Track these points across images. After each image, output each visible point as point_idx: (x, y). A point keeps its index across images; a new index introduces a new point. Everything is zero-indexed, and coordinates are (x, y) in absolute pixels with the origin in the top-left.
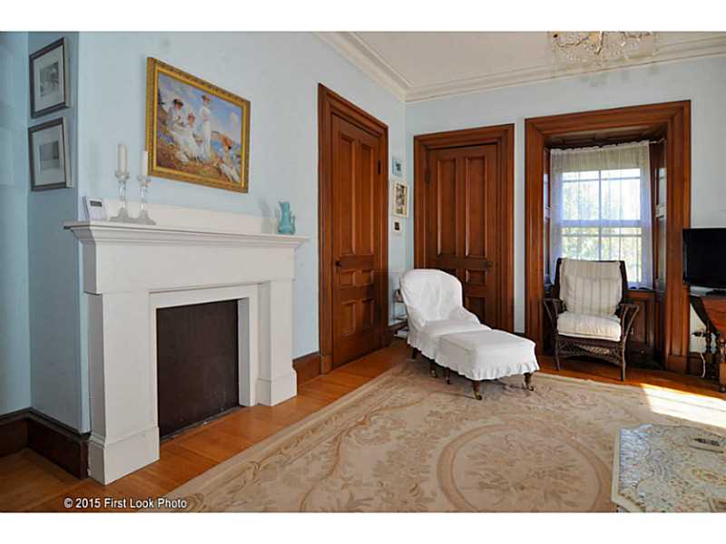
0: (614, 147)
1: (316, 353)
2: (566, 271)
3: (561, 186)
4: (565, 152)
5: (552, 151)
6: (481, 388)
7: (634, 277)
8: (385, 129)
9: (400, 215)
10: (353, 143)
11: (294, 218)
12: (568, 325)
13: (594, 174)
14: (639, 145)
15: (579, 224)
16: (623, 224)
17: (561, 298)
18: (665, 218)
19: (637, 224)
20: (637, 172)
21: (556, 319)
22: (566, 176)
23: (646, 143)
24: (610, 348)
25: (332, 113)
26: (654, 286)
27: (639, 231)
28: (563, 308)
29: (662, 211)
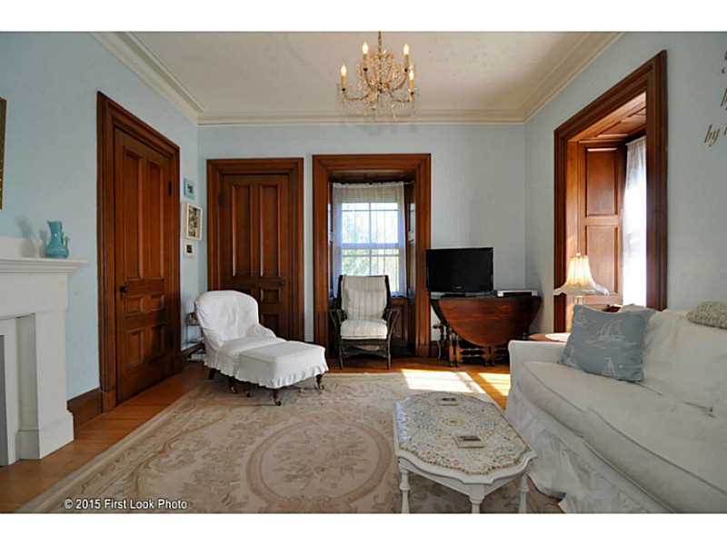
0: (380, 185)
1: (98, 389)
2: (346, 286)
3: (341, 214)
4: (344, 186)
5: (334, 185)
6: (279, 396)
7: (395, 288)
8: (177, 150)
9: (192, 238)
10: (140, 161)
11: (67, 239)
12: (349, 331)
13: (365, 206)
14: (397, 185)
15: (355, 247)
16: (386, 246)
17: (343, 308)
18: (414, 242)
19: (396, 246)
20: (395, 206)
21: (339, 326)
22: (345, 206)
23: (402, 184)
24: (379, 345)
25: (115, 126)
26: (407, 294)
27: (397, 252)
28: (344, 317)
29: (413, 236)
